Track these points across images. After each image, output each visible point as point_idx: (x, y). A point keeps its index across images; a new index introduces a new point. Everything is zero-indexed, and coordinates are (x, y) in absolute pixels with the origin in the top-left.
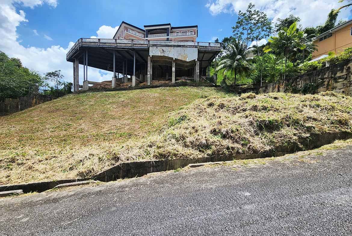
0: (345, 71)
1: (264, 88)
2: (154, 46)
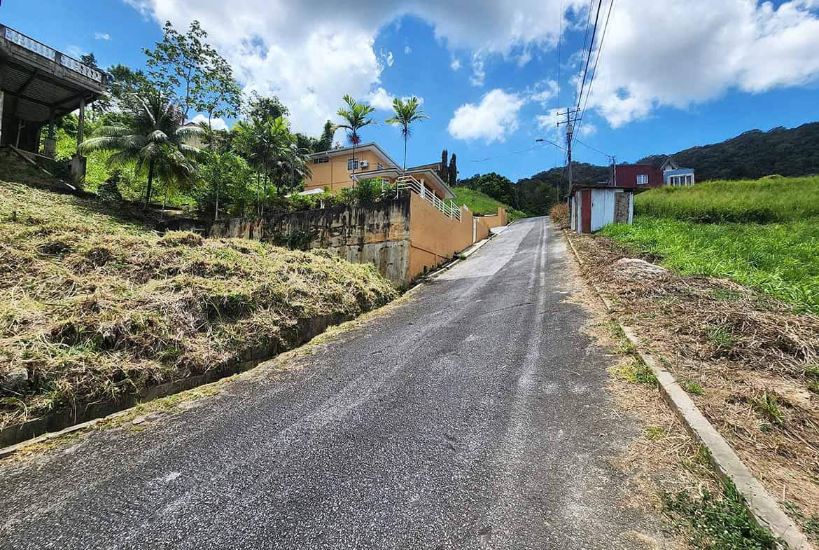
1: (222, 226)
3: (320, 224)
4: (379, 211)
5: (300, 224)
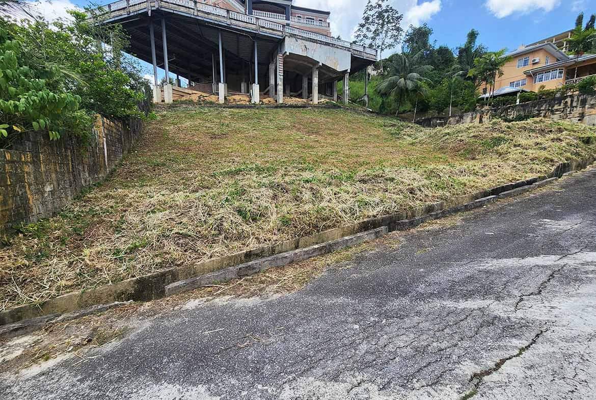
0: (562, 104)
1: (458, 118)
2: (292, 35)
3: (543, 108)
5: (524, 110)
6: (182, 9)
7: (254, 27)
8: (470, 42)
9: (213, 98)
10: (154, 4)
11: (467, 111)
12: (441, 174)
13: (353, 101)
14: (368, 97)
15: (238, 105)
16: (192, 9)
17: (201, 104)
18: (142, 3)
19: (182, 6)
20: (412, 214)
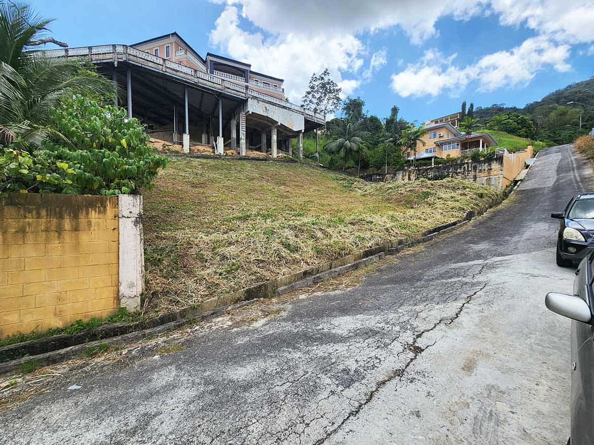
0: (462, 169)
2: (254, 98)
3: (450, 171)
4: (485, 164)
5: (439, 171)
6: (151, 64)
7: (220, 87)
8: (394, 115)
9: (177, 147)
10: (121, 56)
11: (398, 170)
12: (399, 219)
13: (306, 157)
14: (319, 154)
15: (203, 155)
16: (161, 65)
17: (166, 153)
18: (108, 53)
19: (151, 61)
20: (391, 246)
